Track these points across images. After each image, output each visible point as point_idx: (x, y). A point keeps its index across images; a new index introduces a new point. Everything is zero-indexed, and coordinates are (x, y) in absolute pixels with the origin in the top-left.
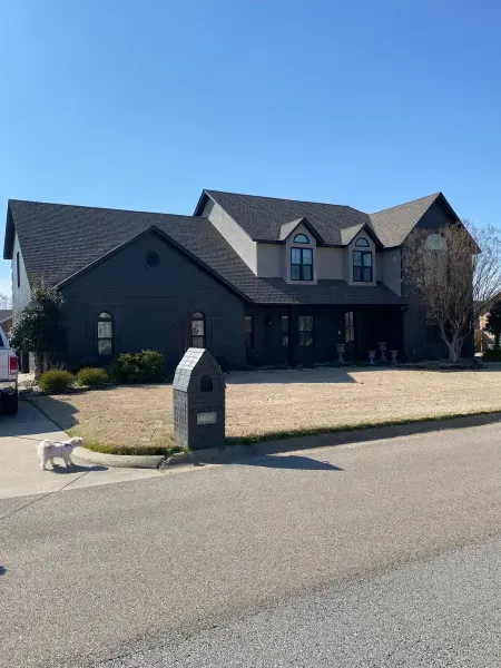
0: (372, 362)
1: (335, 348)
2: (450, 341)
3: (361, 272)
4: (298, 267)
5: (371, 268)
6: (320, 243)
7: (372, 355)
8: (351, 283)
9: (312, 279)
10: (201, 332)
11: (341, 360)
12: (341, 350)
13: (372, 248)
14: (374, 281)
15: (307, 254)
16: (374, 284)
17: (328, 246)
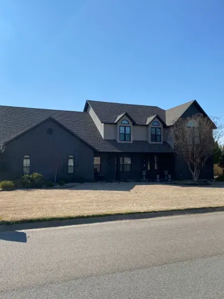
0: (158, 180)
1: (142, 173)
2: (193, 171)
3: (155, 137)
4: (123, 135)
5: (160, 135)
6: (134, 124)
7: (158, 176)
8: (150, 142)
9: (130, 141)
10: (72, 165)
11: (144, 178)
12: (144, 174)
13: (161, 126)
14: (162, 141)
15: (128, 129)
16: (162, 143)
17: (138, 125)
